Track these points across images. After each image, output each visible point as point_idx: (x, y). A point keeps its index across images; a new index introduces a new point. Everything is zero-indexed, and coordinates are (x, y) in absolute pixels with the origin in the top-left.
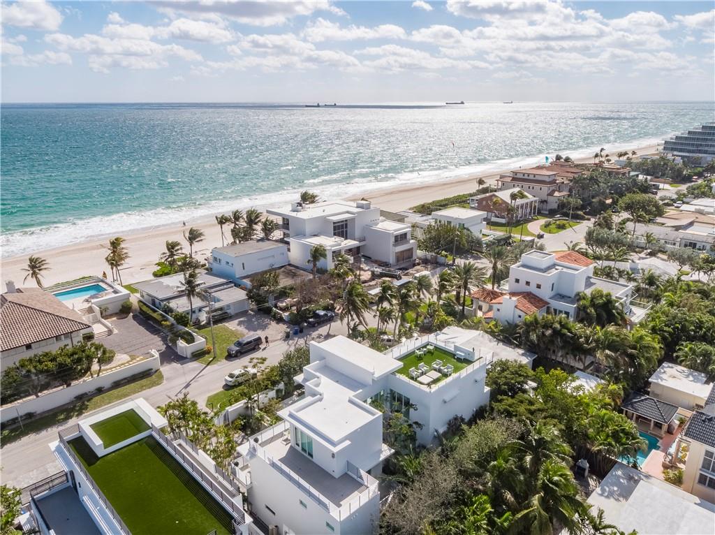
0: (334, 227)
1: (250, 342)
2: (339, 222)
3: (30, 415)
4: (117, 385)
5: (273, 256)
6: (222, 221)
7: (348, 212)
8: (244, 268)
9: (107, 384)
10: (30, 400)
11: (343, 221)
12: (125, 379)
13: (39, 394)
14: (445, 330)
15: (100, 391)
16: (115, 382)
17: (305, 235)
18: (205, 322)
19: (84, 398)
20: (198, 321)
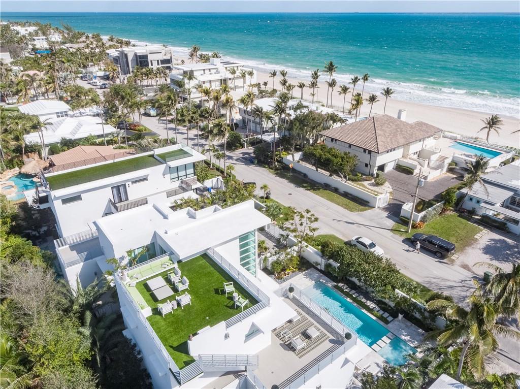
4: (346, 195)
9: (342, 190)
12: (351, 195)
15: (336, 190)
18: (479, 218)
19: (326, 187)
20: (473, 212)
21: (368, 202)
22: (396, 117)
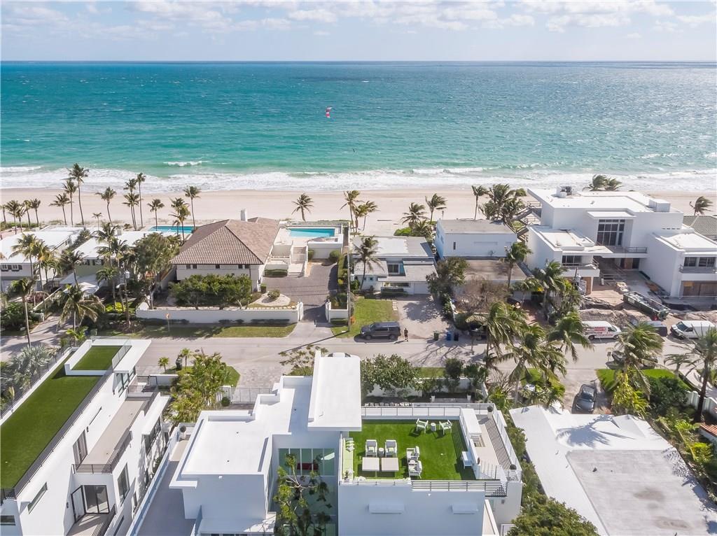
0: (599, 225)
1: (386, 329)
2: (608, 221)
3: (184, 322)
4: (256, 323)
5: (496, 243)
6: (479, 192)
7: (627, 211)
8: (454, 248)
9: (248, 319)
10: (190, 310)
11: (617, 221)
12: (263, 320)
13: (199, 308)
14: (620, 419)
15: (240, 323)
16: (254, 320)
17: (551, 227)
18: (379, 293)
19: (225, 324)
20: (371, 290)
21: (288, 320)
22: (240, 218)
